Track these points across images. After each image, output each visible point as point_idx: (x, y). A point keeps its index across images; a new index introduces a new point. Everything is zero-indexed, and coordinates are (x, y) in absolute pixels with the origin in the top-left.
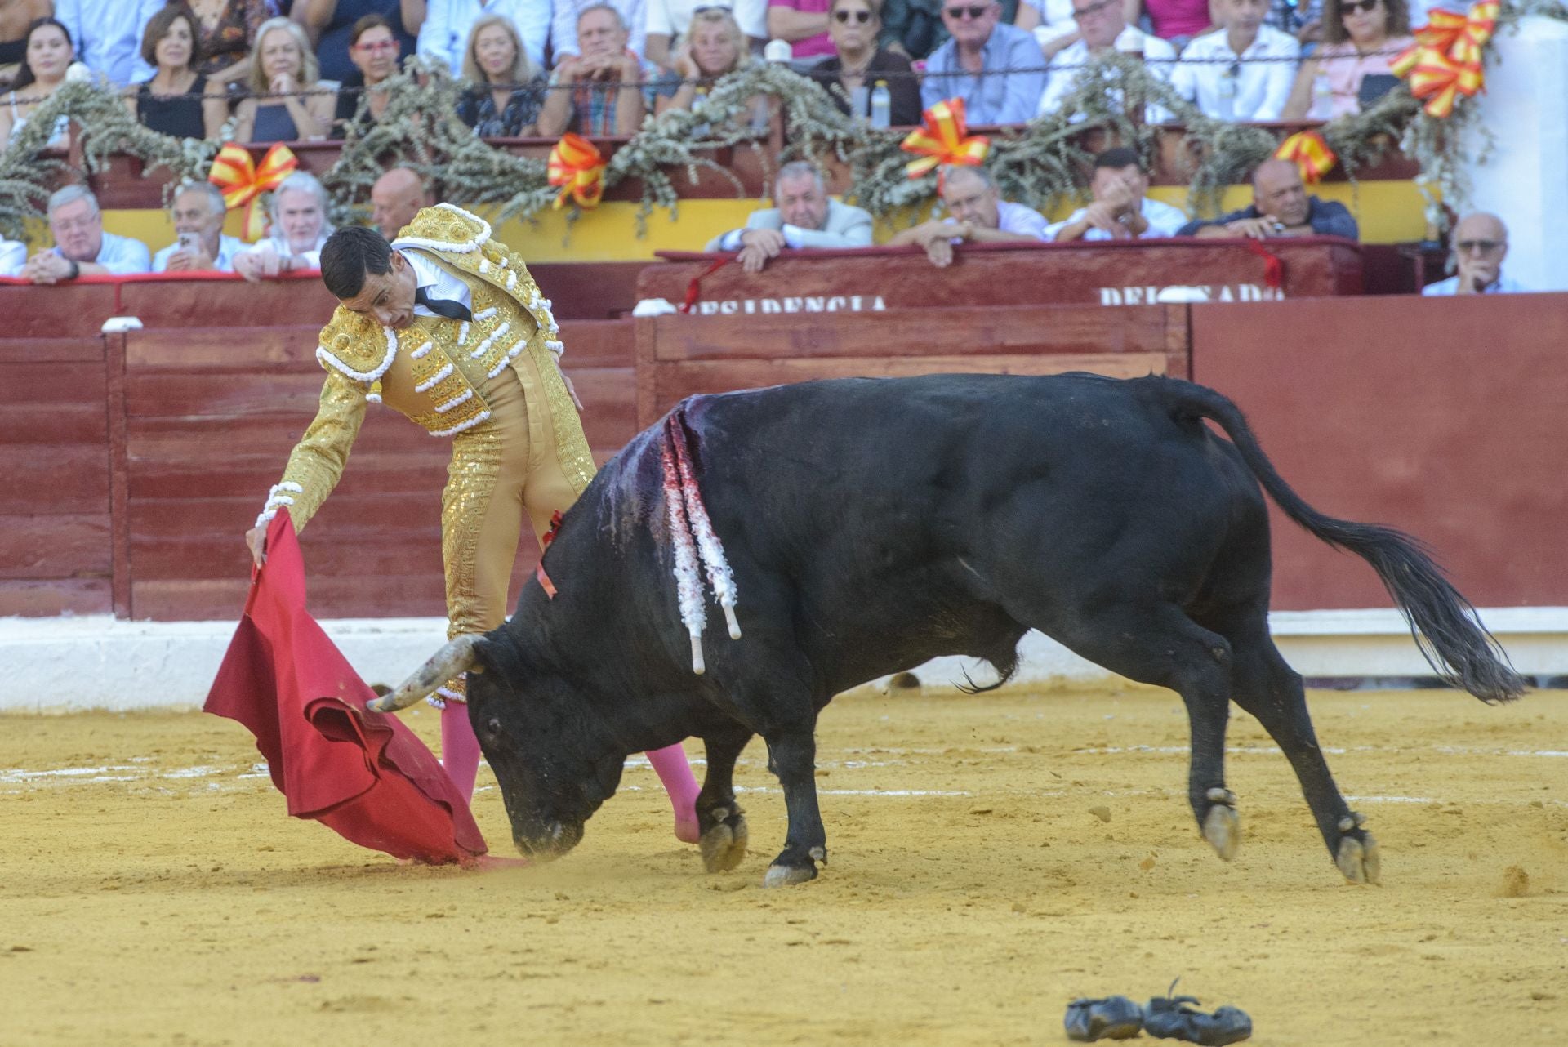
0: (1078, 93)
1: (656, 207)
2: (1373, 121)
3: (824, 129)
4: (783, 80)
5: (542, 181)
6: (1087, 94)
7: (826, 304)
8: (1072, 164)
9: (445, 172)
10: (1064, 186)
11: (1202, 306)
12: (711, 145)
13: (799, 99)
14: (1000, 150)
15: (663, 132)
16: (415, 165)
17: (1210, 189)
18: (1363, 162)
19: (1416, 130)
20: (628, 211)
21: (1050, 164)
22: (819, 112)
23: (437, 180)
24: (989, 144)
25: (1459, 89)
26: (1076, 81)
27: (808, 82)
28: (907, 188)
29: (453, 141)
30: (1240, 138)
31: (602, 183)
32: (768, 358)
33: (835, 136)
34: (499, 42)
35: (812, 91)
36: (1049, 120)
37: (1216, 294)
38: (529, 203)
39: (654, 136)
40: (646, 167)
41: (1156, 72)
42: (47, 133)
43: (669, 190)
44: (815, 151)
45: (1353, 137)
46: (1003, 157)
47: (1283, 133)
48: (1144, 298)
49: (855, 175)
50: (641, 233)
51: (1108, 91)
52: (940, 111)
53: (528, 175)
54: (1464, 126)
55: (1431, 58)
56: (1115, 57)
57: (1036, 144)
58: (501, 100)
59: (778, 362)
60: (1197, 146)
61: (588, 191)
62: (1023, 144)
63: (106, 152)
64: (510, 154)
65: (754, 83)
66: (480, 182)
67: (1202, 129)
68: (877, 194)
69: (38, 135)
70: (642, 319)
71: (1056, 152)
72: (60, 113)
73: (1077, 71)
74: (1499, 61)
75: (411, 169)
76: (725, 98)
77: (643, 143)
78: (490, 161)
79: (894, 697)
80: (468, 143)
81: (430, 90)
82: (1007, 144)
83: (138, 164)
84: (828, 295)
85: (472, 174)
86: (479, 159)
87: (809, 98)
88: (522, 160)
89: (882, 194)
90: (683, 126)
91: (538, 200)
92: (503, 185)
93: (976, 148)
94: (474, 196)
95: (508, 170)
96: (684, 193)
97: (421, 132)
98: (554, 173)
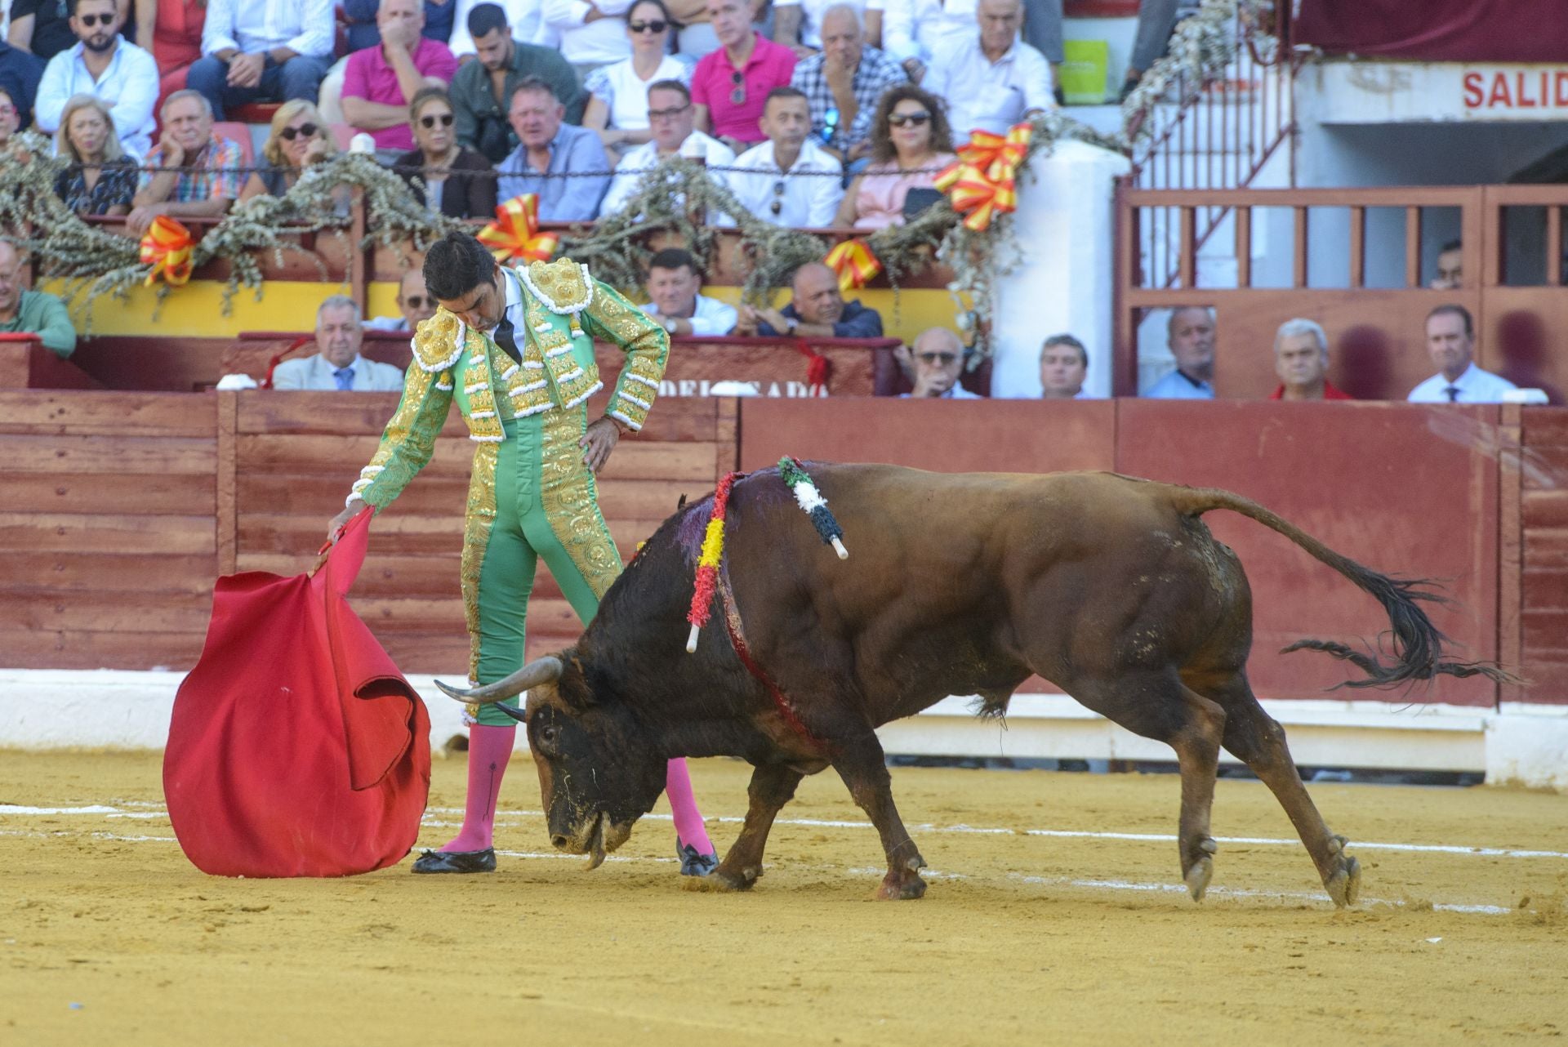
0: (643, 195)
1: (242, 287)
2: (916, 232)
3: (404, 219)
4: (366, 171)
5: (134, 258)
6: (651, 196)
8: (635, 263)
9: (43, 246)
10: (627, 281)
11: (752, 399)
12: (297, 230)
13: (380, 191)
14: (568, 246)
15: (251, 216)
16: (14, 239)
17: (763, 290)
18: (906, 270)
19: (953, 241)
20: (215, 291)
21: (613, 259)
22: (399, 203)
23: (34, 254)
24: (557, 240)
25: (996, 206)
26: (641, 184)
27: (389, 174)
29: (50, 217)
30: (792, 244)
31: (192, 263)
32: (343, 434)
33: (414, 226)
34: (92, 123)
35: (394, 184)
36: (615, 219)
37: (764, 389)
38: (121, 280)
39: (243, 220)
40: (231, 247)
41: (716, 178)
43: (255, 271)
44: (394, 239)
45: (897, 247)
47: (833, 241)
48: (697, 390)
50: (227, 312)
51: (672, 194)
52: (512, 207)
53: (121, 252)
54: (1000, 240)
55: (971, 175)
56: (679, 162)
57: (603, 242)
58: (92, 177)
59: (352, 439)
60: (752, 250)
61: (178, 271)
62: (591, 241)
64: (105, 232)
65: (339, 174)
66: (74, 257)
67: (757, 233)
70: (225, 392)
71: (621, 251)
73: (644, 175)
74: (1034, 181)
75: (9, 242)
76: (311, 186)
77: (231, 226)
78: (86, 238)
79: (448, 758)
80: (64, 222)
81: (31, 168)
82: (575, 241)
85: (68, 249)
86: (75, 235)
87: (390, 189)
88: (115, 238)
90: (270, 211)
91: (130, 277)
92: (97, 261)
93: (545, 244)
94: (67, 270)
95: (102, 247)
96: (269, 275)
97: (22, 207)
98: (146, 252)
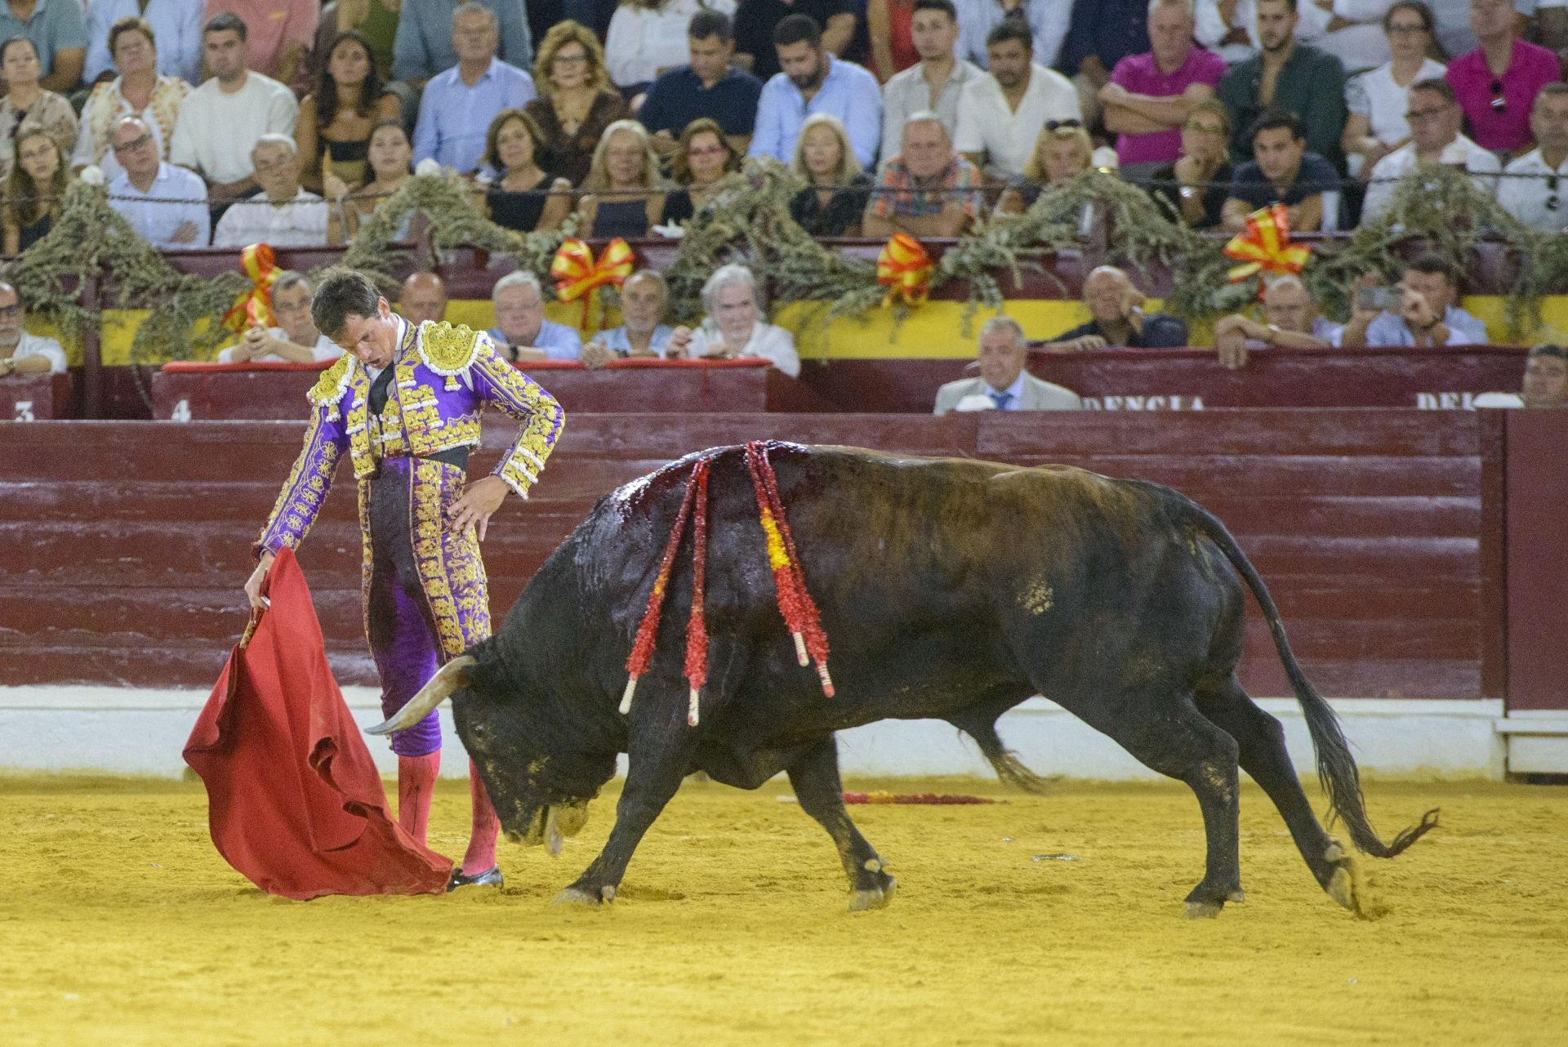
1: (981, 306)
3: (1148, 234)
4: (1110, 185)
5: (872, 279)
6: (1408, 205)
7: (1145, 404)
8: (1393, 272)
9: (778, 269)
12: (1038, 250)
13: (1124, 207)
14: (1322, 258)
17: (1528, 298)
20: (953, 310)
22: (1143, 218)
23: (770, 278)
24: (1313, 251)
26: (1398, 192)
28: (1228, 292)
29: (785, 240)
30: (1559, 250)
31: (931, 283)
33: (1159, 241)
34: (826, 142)
35: (1137, 198)
38: (857, 304)
39: (982, 241)
40: (970, 267)
41: (1478, 185)
42: (395, 224)
43: (995, 291)
44: (1139, 257)
46: (1324, 265)
48: (1460, 403)
49: (1178, 278)
50: (965, 332)
51: (1430, 202)
52: (1261, 220)
53: (857, 274)
57: (1357, 253)
58: (825, 199)
59: (1095, 459)
60: (1515, 257)
61: (916, 292)
62: (1343, 252)
63: (452, 243)
64: (841, 253)
65: (1081, 188)
66: (811, 280)
67: (1522, 239)
68: (1198, 299)
69: (387, 226)
71: (1376, 261)
72: (409, 206)
75: (745, 264)
76: (1051, 203)
77: (971, 246)
78: (821, 259)
80: (799, 244)
82: (1327, 252)
83: (482, 256)
84: (1147, 394)
85: (805, 272)
86: (811, 257)
87: (1134, 204)
88: (852, 259)
89: (1203, 298)
90: (1015, 231)
91: (867, 298)
92: (834, 282)
93: (1299, 256)
94: (805, 293)
95: (839, 268)
96: (1009, 294)
97: (756, 231)
98: (884, 272)
